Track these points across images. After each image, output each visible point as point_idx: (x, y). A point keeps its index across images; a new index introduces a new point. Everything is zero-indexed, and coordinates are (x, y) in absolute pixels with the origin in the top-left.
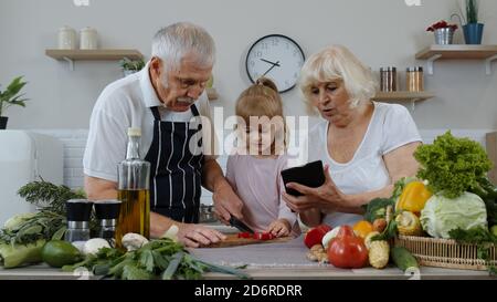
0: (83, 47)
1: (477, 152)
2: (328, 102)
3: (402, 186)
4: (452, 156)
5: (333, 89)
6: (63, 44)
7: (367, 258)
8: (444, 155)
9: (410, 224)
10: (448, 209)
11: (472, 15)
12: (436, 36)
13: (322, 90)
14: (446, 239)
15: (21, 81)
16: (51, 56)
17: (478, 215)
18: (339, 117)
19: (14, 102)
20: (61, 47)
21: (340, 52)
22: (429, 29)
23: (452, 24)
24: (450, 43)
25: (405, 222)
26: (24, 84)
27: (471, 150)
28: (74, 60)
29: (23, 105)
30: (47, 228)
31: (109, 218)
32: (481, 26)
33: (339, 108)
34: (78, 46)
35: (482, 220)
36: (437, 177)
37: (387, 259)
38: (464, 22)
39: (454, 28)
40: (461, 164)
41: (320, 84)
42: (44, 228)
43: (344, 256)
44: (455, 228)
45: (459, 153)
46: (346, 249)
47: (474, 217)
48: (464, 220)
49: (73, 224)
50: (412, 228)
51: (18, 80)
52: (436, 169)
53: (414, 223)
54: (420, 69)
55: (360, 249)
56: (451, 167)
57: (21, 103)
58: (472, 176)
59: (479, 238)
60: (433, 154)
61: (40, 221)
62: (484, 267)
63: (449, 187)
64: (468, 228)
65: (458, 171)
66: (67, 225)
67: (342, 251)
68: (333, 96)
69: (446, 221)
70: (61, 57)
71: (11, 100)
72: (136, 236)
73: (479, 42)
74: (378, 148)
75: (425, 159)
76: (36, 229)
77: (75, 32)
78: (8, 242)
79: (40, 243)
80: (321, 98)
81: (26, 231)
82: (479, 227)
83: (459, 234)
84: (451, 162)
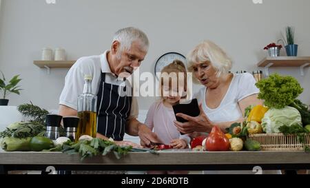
0: (56, 59)
1: (293, 82)
2: (203, 75)
3: (250, 110)
4: (278, 85)
5: (205, 67)
6: (44, 57)
7: (229, 145)
8: (273, 84)
9: (255, 128)
10: (278, 114)
11: (290, 40)
12: (270, 52)
13: (199, 69)
14: (277, 133)
15: (18, 78)
16: (36, 64)
17: (296, 117)
18: (211, 83)
19: (13, 91)
20: (43, 59)
21: (207, 44)
22: (265, 48)
23: (279, 45)
24: (278, 55)
25: (252, 127)
26: (19, 80)
27: (290, 81)
28: (50, 68)
29: (18, 93)
30: (34, 130)
31: (71, 126)
32: (296, 46)
33: (210, 78)
34: (53, 58)
35: (299, 120)
36: (270, 96)
37: (242, 145)
38: (286, 44)
39: (280, 47)
40: (284, 88)
41: (197, 65)
42: (32, 130)
43: (215, 144)
44: (282, 125)
45: (283, 83)
46: (216, 140)
47: (293, 119)
48: (287, 121)
49: (49, 128)
50: (257, 129)
51: (16, 77)
52: (269, 91)
53: (257, 127)
54: (261, 72)
55: (225, 140)
56: (278, 91)
57: (17, 92)
58: (291, 95)
59: (297, 129)
60: (267, 83)
61: (30, 125)
62: (301, 148)
63: (277, 102)
64: (290, 125)
65: (282, 93)
66: (46, 130)
67: (214, 141)
68: (206, 71)
69: (277, 121)
70: (42, 65)
71: (11, 89)
72: (88, 136)
73: (296, 55)
74: (234, 98)
75: (261, 86)
76: (27, 130)
77: (52, 51)
78: (10, 136)
79: (29, 139)
80: (200, 72)
81: (20, 131)
82: (297, 124)
83: (284, 129)
84: (278, 88)
